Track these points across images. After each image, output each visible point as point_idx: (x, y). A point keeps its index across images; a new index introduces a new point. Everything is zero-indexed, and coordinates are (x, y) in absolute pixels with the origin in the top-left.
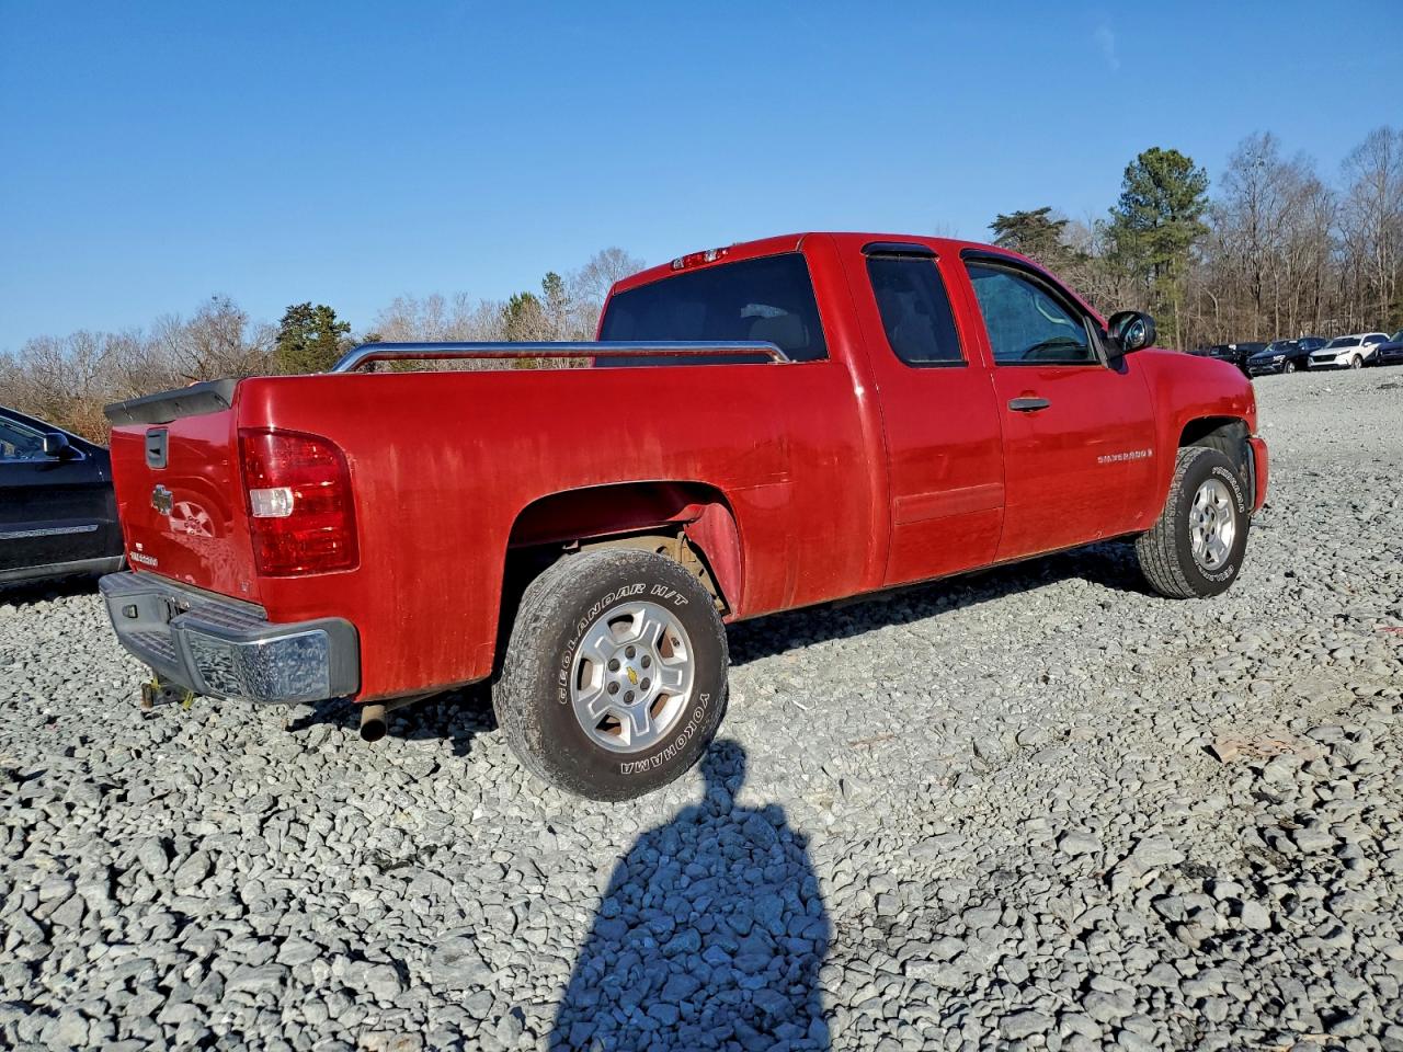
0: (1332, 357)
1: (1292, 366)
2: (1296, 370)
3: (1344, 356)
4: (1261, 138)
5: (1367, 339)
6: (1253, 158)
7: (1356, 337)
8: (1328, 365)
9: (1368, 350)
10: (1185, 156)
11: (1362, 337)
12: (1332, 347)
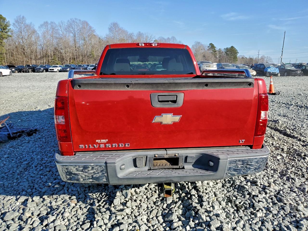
0: (53, 69)
1: (45, 71)
2: (46, 72)
3: (56, 69)
4: (22, 17)
5: (59, 66)
6: (20, 21)
7: (57, 66)
8: (52, 71)
9: (59, 68)
10: (4, 17)
11: (58, 66)
12: (52, 67)
